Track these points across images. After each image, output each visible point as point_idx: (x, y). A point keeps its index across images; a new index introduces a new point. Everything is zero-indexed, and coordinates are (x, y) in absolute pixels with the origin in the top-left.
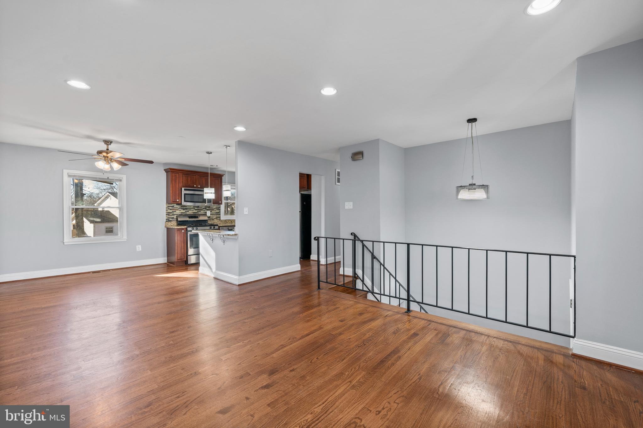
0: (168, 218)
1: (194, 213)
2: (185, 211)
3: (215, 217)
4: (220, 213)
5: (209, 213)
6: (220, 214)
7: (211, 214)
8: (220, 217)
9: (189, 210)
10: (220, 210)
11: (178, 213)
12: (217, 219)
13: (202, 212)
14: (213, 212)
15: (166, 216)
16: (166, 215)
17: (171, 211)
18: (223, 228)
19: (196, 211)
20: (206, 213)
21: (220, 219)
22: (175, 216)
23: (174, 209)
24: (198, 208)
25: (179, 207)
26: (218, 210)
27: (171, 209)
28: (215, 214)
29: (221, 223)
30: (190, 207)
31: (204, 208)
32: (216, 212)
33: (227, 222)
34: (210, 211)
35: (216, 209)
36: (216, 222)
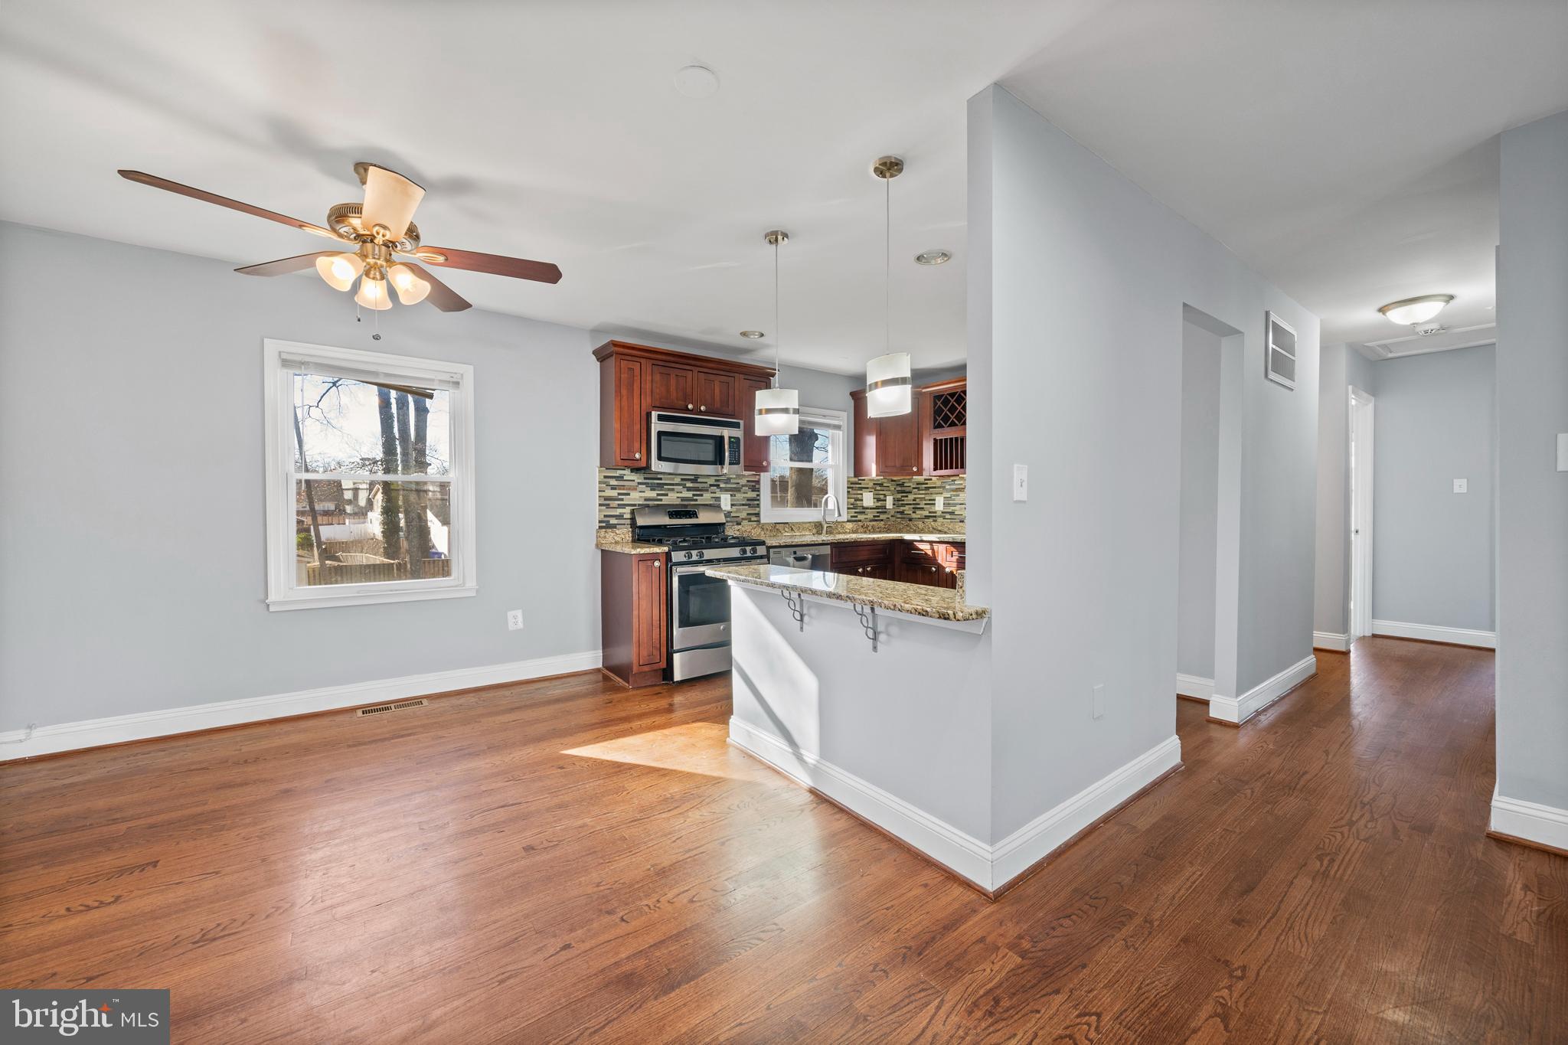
0: (605, 516)
1: (683, 499)
2: (658, 495)
3: (743, 515)
4: (758, 500)
5: (726, 500)
6: (758, 506)
7: (732, 505)
8: (758, 515)
9: (669, 490)
10: (758, 490)
11: (635, 499)
12: (750, 520)
13: (706, 498)
14: (739, 496)
15: (600, 511)
16: (600, 505)
17: (614, 493)
18: (779, 553)
19: (689, 494)
20: (718, 499)
21: (759, 521)
22: (628, 510)
23: (623, 487)
24: (696, 485)
25: (640, 481)
26: (753, 491)
27: (613, 488)
28: (743, 505)
29: (763, 533)
30: (673, 479)
31: (711, 485)
32: (748, 497)
33: (781, 532)
34: (731, 493)
35: (748, 488)
36: (748, 531)
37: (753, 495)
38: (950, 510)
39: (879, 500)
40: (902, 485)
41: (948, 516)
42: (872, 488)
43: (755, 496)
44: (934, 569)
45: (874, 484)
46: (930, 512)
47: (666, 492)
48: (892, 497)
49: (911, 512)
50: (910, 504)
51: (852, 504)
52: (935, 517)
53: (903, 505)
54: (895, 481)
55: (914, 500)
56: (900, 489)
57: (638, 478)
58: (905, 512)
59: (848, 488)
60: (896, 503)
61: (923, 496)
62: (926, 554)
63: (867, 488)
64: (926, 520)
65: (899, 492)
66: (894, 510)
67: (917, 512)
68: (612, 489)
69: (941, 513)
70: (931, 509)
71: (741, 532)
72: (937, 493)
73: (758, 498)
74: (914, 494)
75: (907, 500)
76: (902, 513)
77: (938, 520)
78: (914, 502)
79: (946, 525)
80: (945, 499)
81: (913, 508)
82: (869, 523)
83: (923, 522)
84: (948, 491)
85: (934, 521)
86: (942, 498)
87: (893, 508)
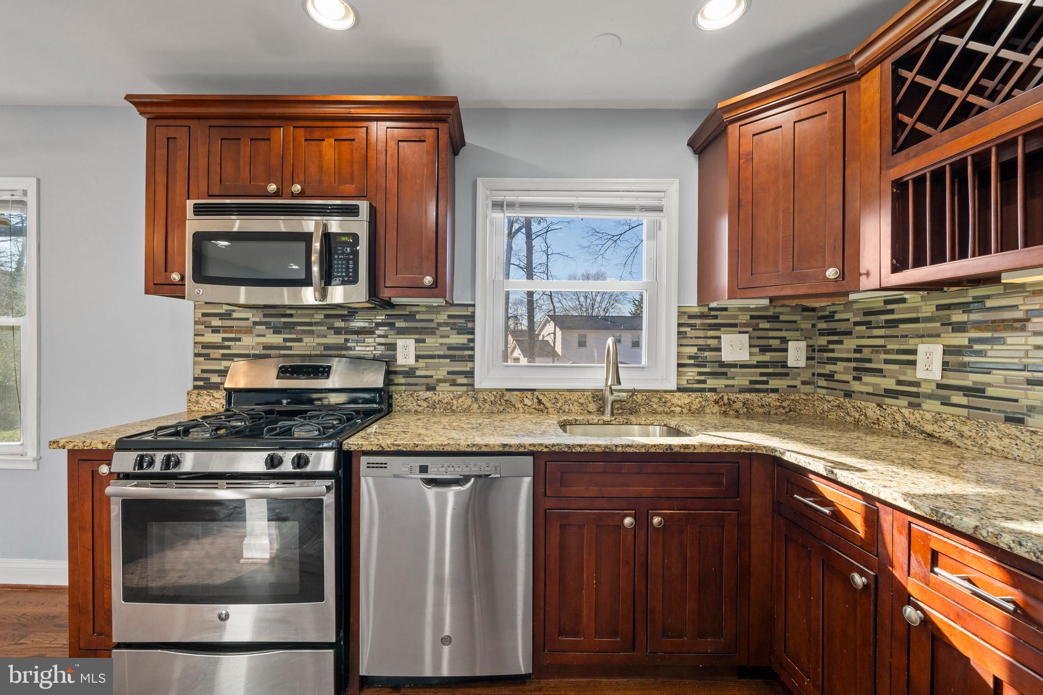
0: (203, 371)
2: (285, 340)
3: (442, 373)
4: (473, 349)
5: (406, 347)
6: (471, 358)
7: (418, 357)
8: (470, 374)
9: (304, 332)
10: (472, 332)
11: (247, 347)
12: (454, 384)
13: (372, 344)
14: (431, 341)
15: (195, 363)
16: (196, 355)
17: (216, 338)
18: (383, 466)
20: (392, 347)
21: (472, 385)
23: (229, 329)
25: (257, 320)
26: (459, 333)
27: (216, 330)
28: (440, 357)
29: (475, 406)
30: (312, 316)
32: (450, 344)
33: (514, 406)
34: (417, 337)
35: (451, 329)
36: (445, 401)
37: (462, 339)
38: (969, 383)
39: (764, 349)
40: (830, 318)
41: (958, 399)
42: (746, 325)
43: (465, 341)
44: (859, 580)
45: (752, 317)
46: (899, 383)
47: (299, 336)
48: (800, 343)
49: (849, 378)
50: (848, 360)
51: (690, 358)
52: (917, 395)
53: (834, 361)
54: (814, 310)
55: (856, 351)
56: (822, 325)
58: (837, 377)
59: (682, 325)
60: (812, 354)
61: (881, 342)
63: (735, 325)
64: (888, 401)
65: (822, 333)
66: (811, 371)
67: (866, 379)
68: (213, 332)
69: (934, 387)
70: (904, 374)
71: (431, 402)
72: (923, 336)
73: (471, 345)
74: (857, 337)
75: (841, 351)
76: (829, 377)
77: (924, 406)
78: (858, 356)
79: (951, 424)
80: (948, 351)
81: (855, 369)
82: (738, 395)
83: (878, 405)
84: (960, 328)
85: (911, 405)
86: (939, 349)
87: (808, 366)
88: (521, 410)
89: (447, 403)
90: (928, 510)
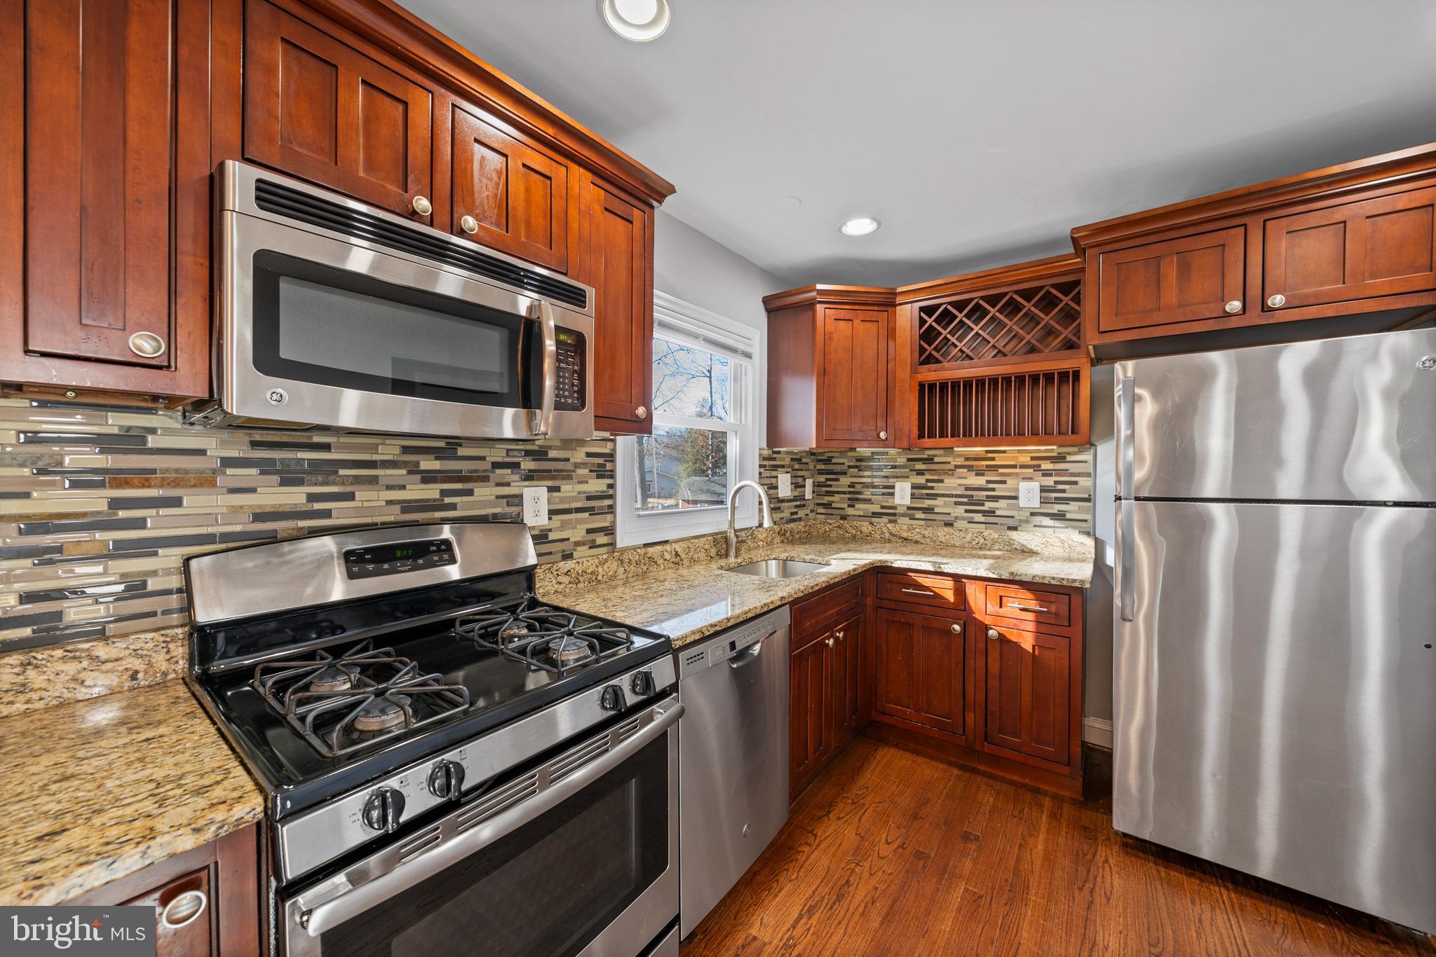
1: (407, 506)
2: (312, 498)
3: (578, 534)
4: (611, 497)
5: (536, 500)
6: (611, 509)
7: (552, 513)
8: (610, 531)
9: (358, 480)
10: (611, 474)
11: (201, 520)
12: (593, 546)
13: (484, 497)
14: (567, 488)
17: (87, 502)
18: (700, 656)
20: (517, 500)
21: (615, 544)
22: (171, 558)
24: (450, 466)
25: (233, 454)
26: (599, 477)
27: (83, 481)
28: (578, 510)
30: (374, 448)
31: (496, 465)
32: (589, 492)
33: (656, 563)
34: (550, 483)
35: (591, 471)
36: (589, 571)
37: (598, 486)
38: (925, 506)
39: (796, 486)
40: (828, 461)
41: (920, 515)
42: (789, 466)
43: (605, 488)
44: (957, 627)
45: (792, 459)
46: (883, 507)
48: (811, 480)
49: (845, 506)
50: (844, 493)
51: (765, 496)
52: (894, 515)
53: (832, 494)
54: (815, 454)
55: (850, 486)
56: (823, 467)
57: (224, 444)
58: (835, 505)
59: (761, 466)
60: (816, 489)
62: (936, 596)
63: (783, 466)
64: (874, 520)
65: (821, 472)
66: (815, 502)
67: (857, 506)
68: (72, 485)
69: (905, 509)
70: (887, 501)
71: (573, 575)
72: (898, 477)
73: (611, 492)
74: (851, 477)
75: (838, 486)
76: (828, 505)
77: (899, 521)
78: (852, 490)
79: (918, 530)
80: (913, 487)
81: (849, 499)
82: (788, 526)
83: (871, 523)
84: (920, 473)
85: (890, 521)
86: (910, 485)
87: (813, 498)
88: (662, 567)
89: (592, 573)
90: (1008, 575)
